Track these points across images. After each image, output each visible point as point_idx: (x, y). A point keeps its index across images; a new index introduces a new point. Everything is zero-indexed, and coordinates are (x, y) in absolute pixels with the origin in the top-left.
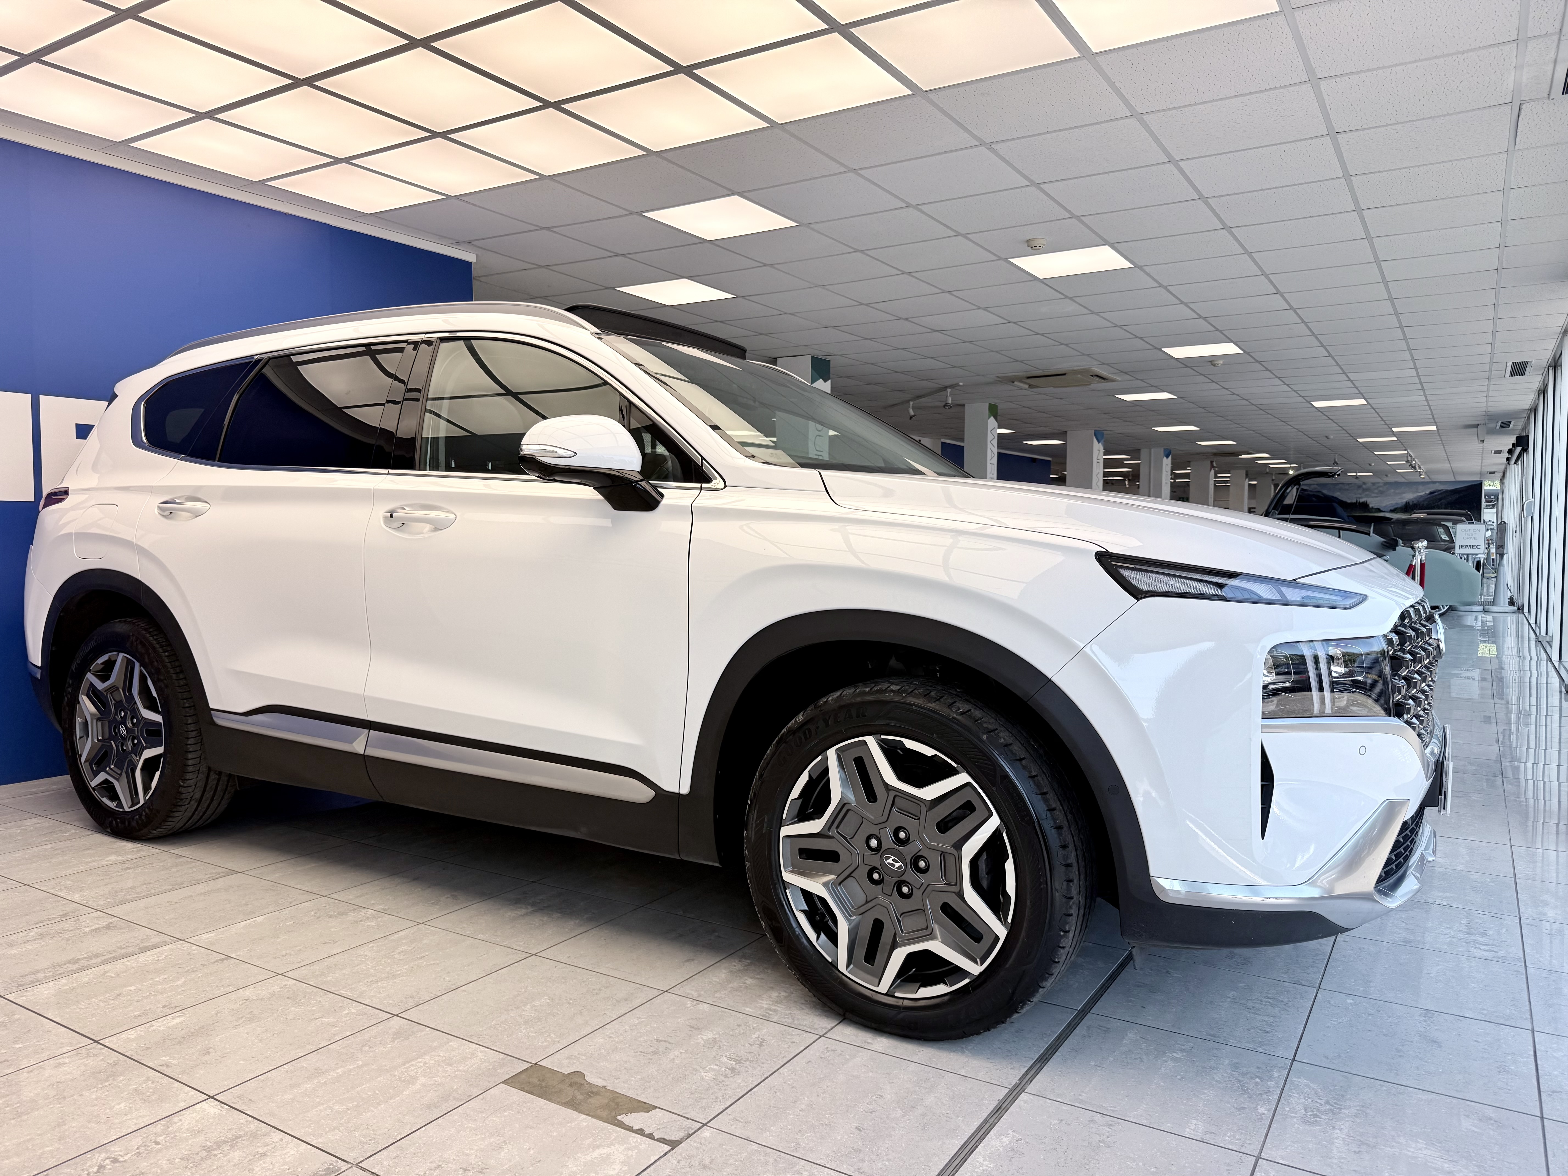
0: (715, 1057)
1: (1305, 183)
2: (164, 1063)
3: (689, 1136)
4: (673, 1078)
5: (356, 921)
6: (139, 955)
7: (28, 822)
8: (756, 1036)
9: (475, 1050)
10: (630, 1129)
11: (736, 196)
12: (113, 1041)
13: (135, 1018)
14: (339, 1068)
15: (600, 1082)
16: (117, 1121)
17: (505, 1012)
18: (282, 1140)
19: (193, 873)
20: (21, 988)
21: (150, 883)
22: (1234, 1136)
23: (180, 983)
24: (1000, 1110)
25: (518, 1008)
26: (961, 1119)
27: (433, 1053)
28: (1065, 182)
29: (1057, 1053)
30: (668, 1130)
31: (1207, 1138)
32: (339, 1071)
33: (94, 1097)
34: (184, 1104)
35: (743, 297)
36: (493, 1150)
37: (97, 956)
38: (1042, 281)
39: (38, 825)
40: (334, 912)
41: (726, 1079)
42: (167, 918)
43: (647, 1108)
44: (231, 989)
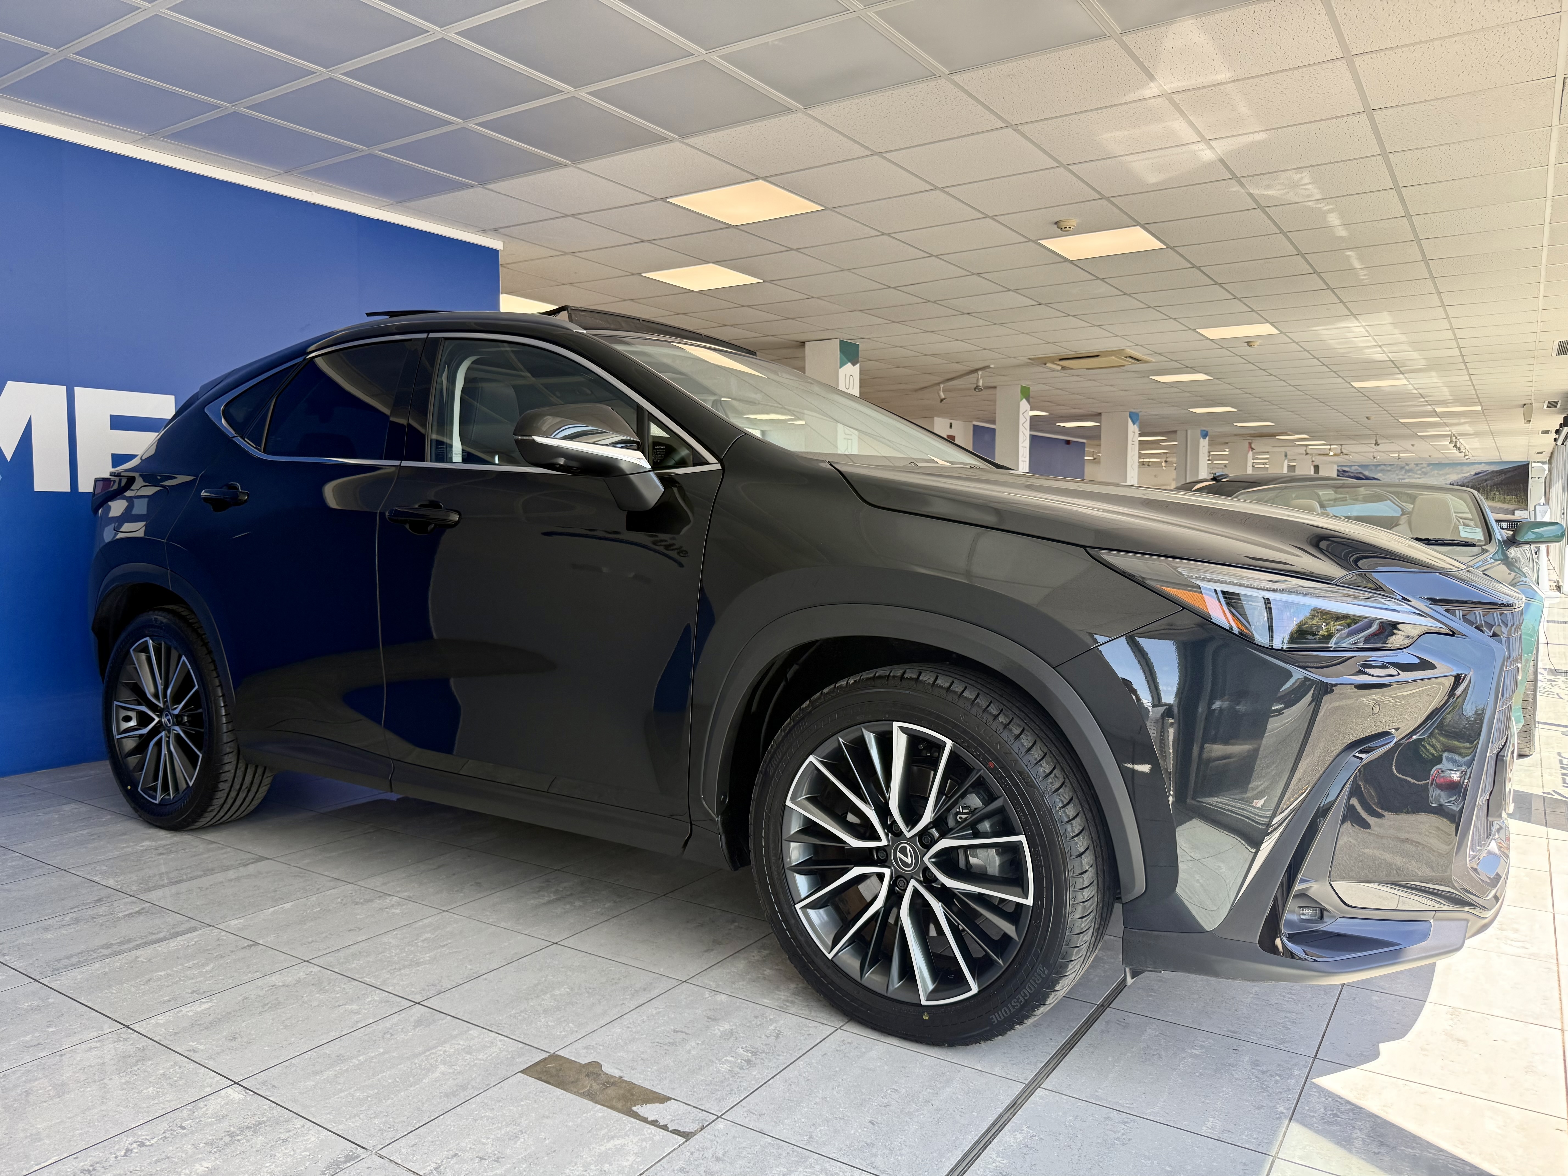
0: (731, 1048)
1: (1341, 161)
2: (191, 1048)
3: (703, 1128)
4: (689, 1070)
5: (381, 909)
6: (170, 941)
7: (67, 808)
8: (772, 1027)
9: (495, 1039)
10: (645, 1120)
11: (760, 181)
12: (142, 1026)
13: (164, 1002)
14: (360, 1056)
15: (616, 1073)
16: (145, 1105)
17: (525, 1001)
18: (303, 1126)
19: (224, 859)
20: (56, 972)
21: (182, 869)
22: (1251, 1136)
23: (208, 968)
24: (1014, 1106)
25: (538, 997)
26: (976, 1114)
27: (453, 1042)
28: (1093, 163)
29: (1074, 1048)
30: (683, 1121)
31: (1225, 1136)
32: (361, 1058)
33: (123, 1081)
34: (210, 1089)
35: (770, 282)
36: (509, 1139)
37: (129, 941)
38: (1071, 262)
39: (75, 811)
40: (361, 899)
41: (741, 1071)
42: (198, 903)
43: (664, 1099)
44: (258, 975)
